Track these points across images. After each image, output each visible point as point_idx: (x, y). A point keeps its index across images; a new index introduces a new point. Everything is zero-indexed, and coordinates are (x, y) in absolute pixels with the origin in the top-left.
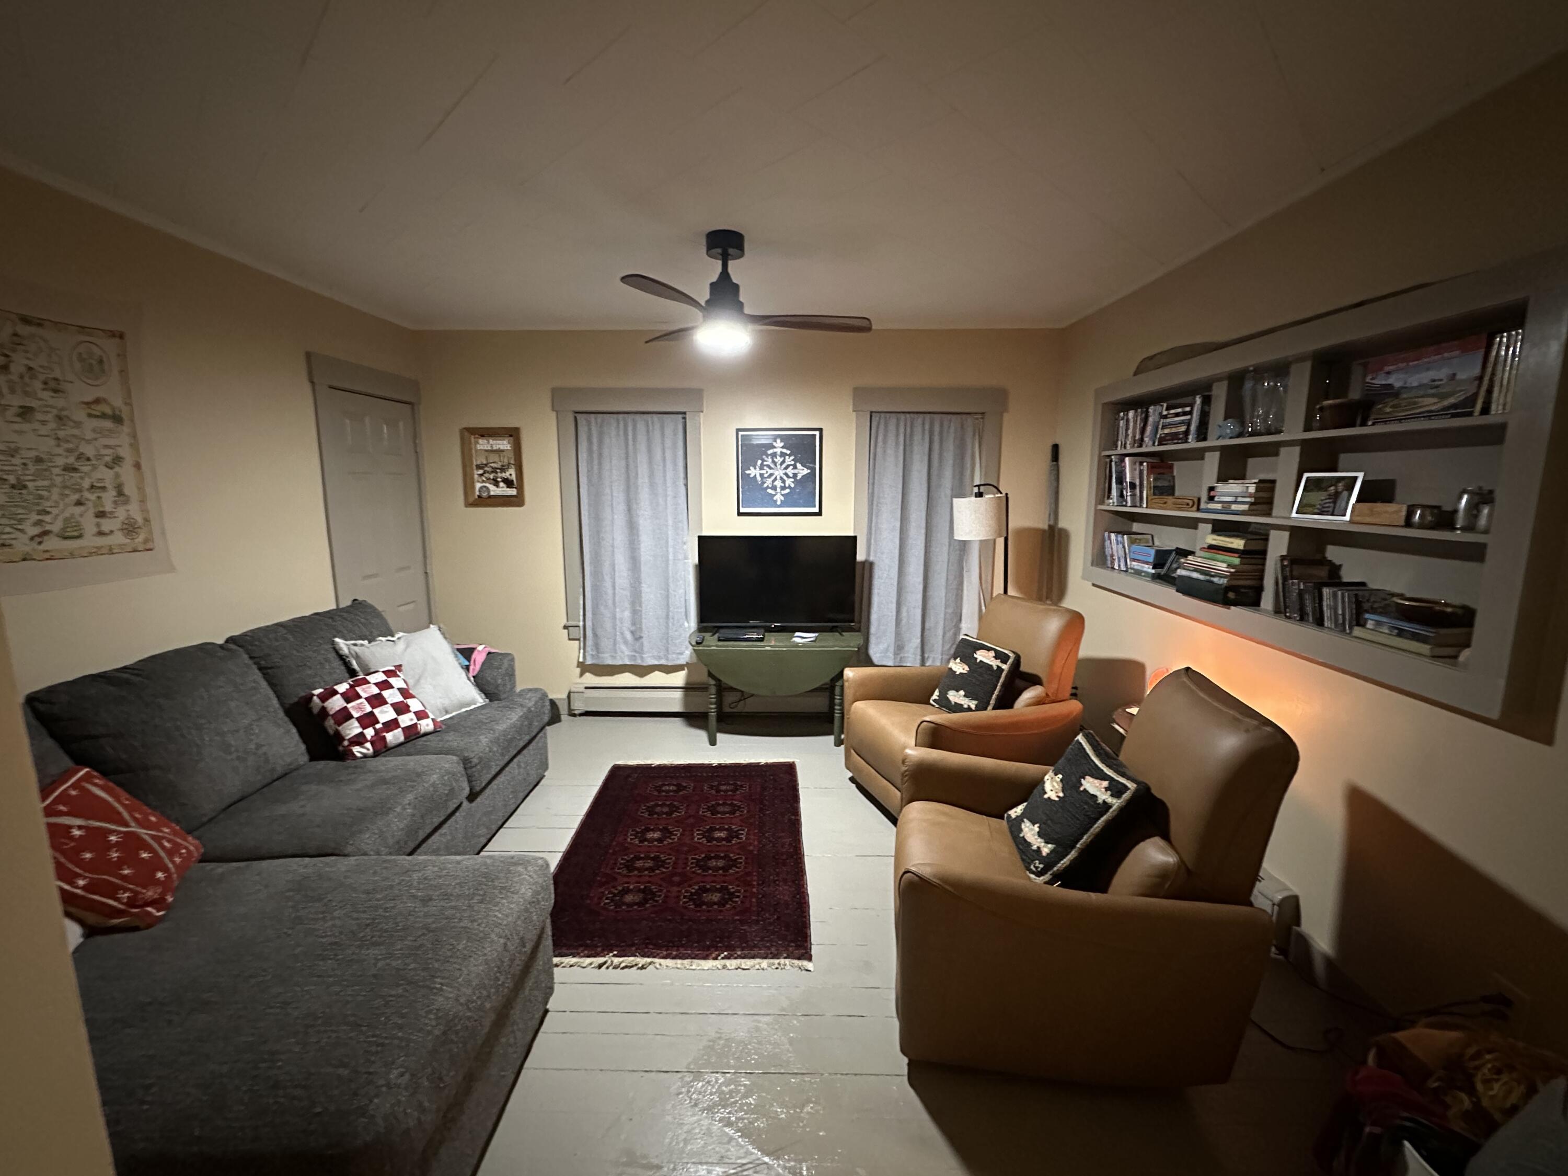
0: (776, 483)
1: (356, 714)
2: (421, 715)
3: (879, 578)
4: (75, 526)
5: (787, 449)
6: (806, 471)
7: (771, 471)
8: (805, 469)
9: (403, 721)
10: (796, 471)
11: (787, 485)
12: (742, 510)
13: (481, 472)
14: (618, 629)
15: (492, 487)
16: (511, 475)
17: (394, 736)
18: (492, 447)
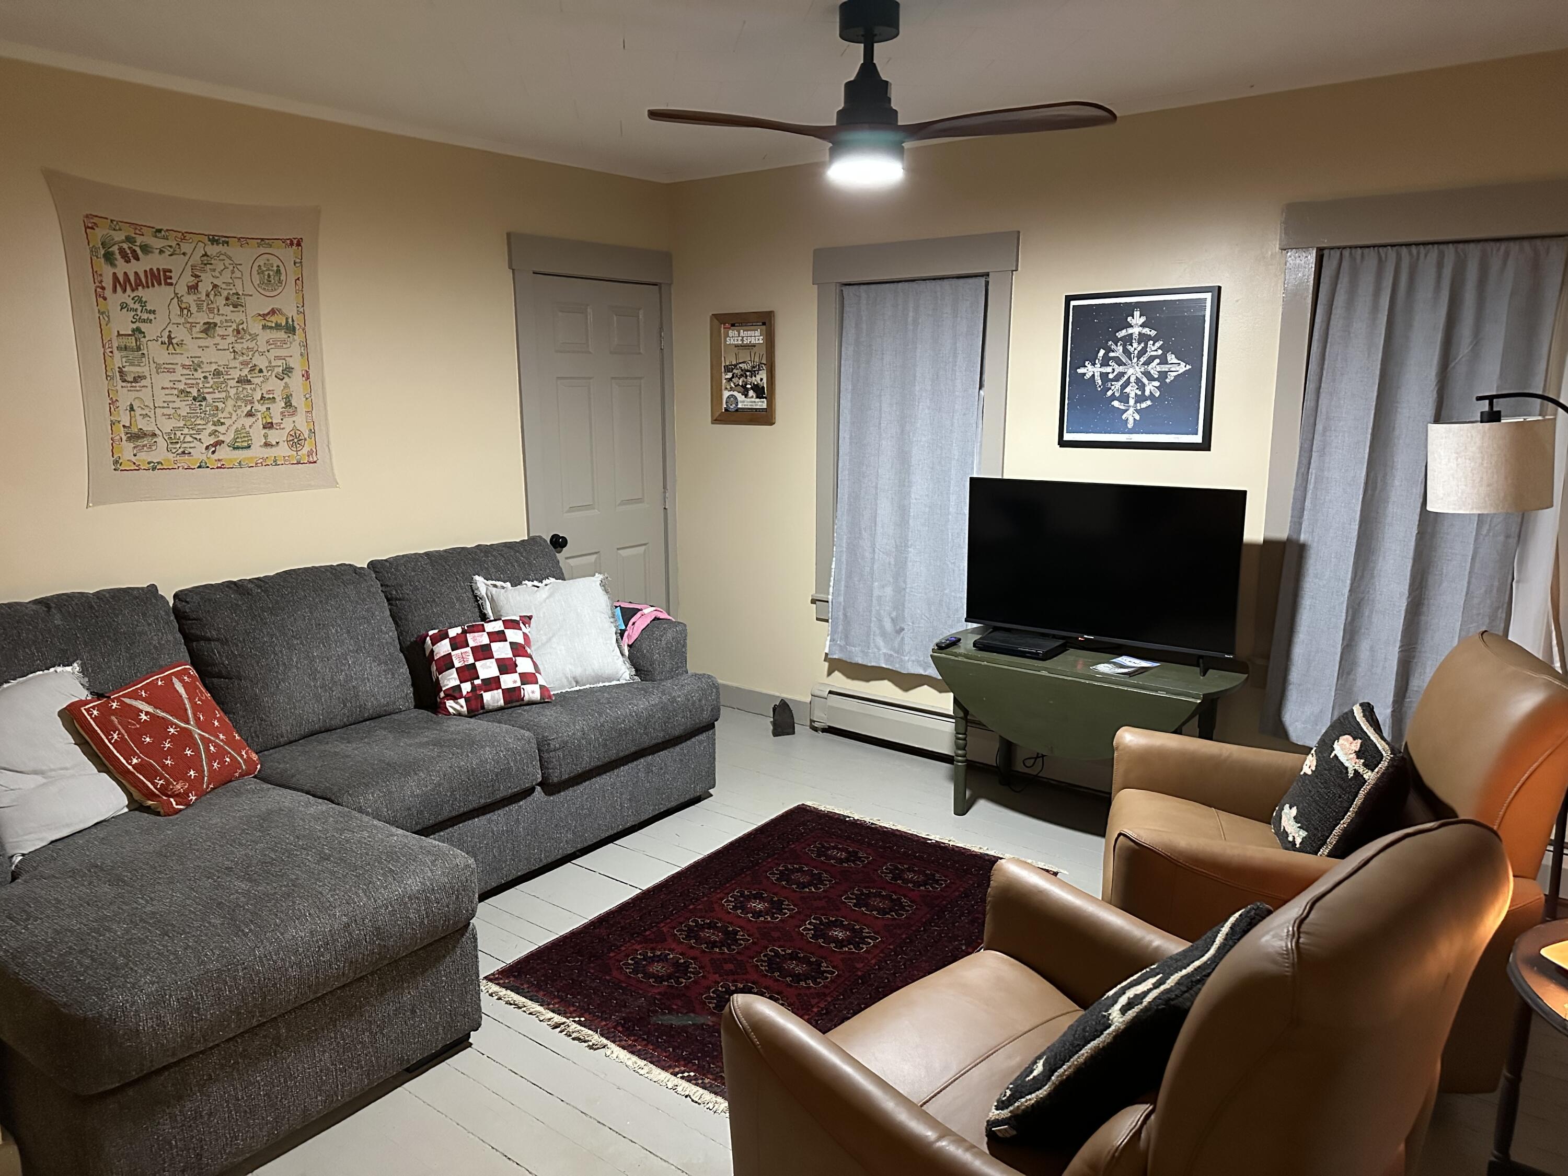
0: (1127, 390)
1: (457, 664)
2: (528, 679)
3: (1316, 576)
4: (244, 437)
5: (1152, 328)
6: (1183, 368)
7: (1121, 369)
8: (1183, 364)
9: (504, 682)
10: (1165, 368)
11: (1147, 393)
12: (1067, 437)
13: (729, 375)
14: (874, 612)
15: (740, 397)
16: (761, 380)
17: (493, 697)
18: (742, 340)
